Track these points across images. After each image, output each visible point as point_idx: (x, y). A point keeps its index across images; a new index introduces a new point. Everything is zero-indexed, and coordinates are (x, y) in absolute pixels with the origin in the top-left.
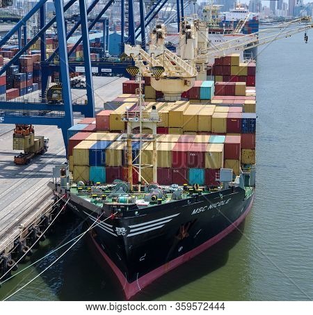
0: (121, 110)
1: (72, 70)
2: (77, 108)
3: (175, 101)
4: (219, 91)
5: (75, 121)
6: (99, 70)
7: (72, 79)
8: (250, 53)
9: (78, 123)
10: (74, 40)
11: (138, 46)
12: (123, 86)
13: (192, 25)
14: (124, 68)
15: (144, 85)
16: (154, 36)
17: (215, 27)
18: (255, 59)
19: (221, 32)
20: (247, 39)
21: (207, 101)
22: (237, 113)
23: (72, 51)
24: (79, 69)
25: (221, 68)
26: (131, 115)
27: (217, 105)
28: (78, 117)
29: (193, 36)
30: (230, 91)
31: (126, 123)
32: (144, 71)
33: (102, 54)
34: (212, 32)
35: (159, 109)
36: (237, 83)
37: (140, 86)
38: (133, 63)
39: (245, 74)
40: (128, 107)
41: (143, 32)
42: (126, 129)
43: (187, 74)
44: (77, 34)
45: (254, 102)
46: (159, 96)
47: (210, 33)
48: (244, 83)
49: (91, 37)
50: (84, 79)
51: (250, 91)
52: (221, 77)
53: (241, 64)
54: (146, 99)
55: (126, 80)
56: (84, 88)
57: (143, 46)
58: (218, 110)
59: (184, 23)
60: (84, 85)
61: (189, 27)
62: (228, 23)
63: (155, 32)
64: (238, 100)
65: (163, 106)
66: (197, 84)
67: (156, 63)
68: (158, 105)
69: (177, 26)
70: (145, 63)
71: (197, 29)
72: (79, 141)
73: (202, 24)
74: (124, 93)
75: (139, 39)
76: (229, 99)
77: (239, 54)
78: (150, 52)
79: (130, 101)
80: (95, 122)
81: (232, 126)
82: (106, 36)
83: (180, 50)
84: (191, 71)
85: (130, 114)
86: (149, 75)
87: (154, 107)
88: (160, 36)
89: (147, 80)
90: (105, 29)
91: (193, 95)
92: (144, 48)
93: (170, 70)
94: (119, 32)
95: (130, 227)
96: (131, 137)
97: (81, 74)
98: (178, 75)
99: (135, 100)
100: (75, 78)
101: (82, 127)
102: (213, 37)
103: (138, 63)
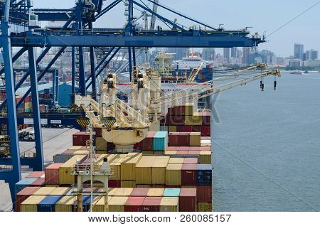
0: (70, 163)
1: (20, 122)
2: (25, 161)
3: (127, 153)
4: (173, 142)
5: (23, 175)
6: (49, 122)
7: (20, 132)
8: (205, 101)
9: (27, 177)
10: (22, 91)
11: (89, 96)
12: (74, 139)
13: (144, 74)
14: (74, 119)
15: (94, 137)
16: (105, 87)
17: (168, 76)
18: (209, 106)
19: (174, 80)
20: (202, 87)
21: (161, 152)
22: (192, 165)
23: (21, 103)
24: (27, 121)
25: (174, 118)
26: (81, 168)
27: (171, 156)
28: (26, 170)
29: (145, 86)
30: (184, 142)
31: (76, 176)
32: (95, 121)
33: (51, 105)
34: (164, 80)
35: (111, 161)
36: (192, 133)
37: (91, 137)
38: (84, 113)
39: (200, 123)
40: (79, 160)
41: (93, 83)
42: (76, 182)
43: (139, 123)
44: (26, 85)
45: (209, 153)
46: (111, 148)
47: (162, 82)
48: (199, 133)
49: (40, 88)
50: (33, 132)
51: (205, 141)
52: (175, 127)
53: (196, 114)
54: (98, 151)
55: (76, 132)
56: (32, 140)
57: (94, 96)
58: (172, 161)
59: (136, 72)
60: (33, 137)
61: (141, 76)
62: (181, 72)
63: (106, 81)
64: (192, 151)
65: (115, 158)
66: (149, 134)
67: (106, 113)
68: (110, 157)
69: (128, 76)
70: (96, 114)
71: (150, 78)
72: (27, 196)
73: (154, 73)
74: (74, 145)
75: (90, 89)
76: (183, 150)
77: (194, 103)
78: (101, 102)
79: (80, 153)
80: (43, 176)
81: (188, 178)
82: (56, 86)
83: (131, 101)
84: (142, 122)
85: (80, 166)
86: (100, 126)
87: (105, 160)
88: (111, 85)
89: (98, 131)
90: (55, 80)
91: (146, 147)
92: (94, 98)
93: (122, 121)
94: (69, 83)
96: (81, 192)
97: (30, 126)
98: (130, 125)
99: (86, 152)
100: (23, 130)
101: (31, 181)
102: (166, 87)
103: (89, 113)
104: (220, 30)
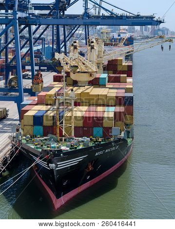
0: (52, 92)
1: (23, 68)
2: (26, 90)
3: (84, 86)
4: (111, 80)
5: (25, 98)
6: (40, 68)
7: (23, 74)
8: (128, 57)
9: (27, 99)
10: (25, 50)
11: (63, 54)
12: (54, 78)
13: (95, 41)
14: (55, 66)
15: (66, 77)
16: (72, 48)
17: (108, 42)
18: (132, 60)
19: (112, 45)
20: (127, 49)
21: (104, 86)
22: (122, 93)
23: (23, 57)
24: (28, 68)
25: (112, 66)
26: (58, 95)
27: (110, 88)
28: (27, 96)
29: (95, 48)
30: (117, 80)
31: (56, 99)
32: (66, 68)
33: (41, 58)
34: (106, 45)
35: (75, 91)
36: (122, 75)
37: (64, 77)
38: (60, 63)
39: (126, 70)
40: (57, 90)
41: (65, 45)
42: (55, 103)
43: (92, 70)
44: (27, 47)
45: (131, 87)
46: (75, 83)
47: (105, 45)
48: (126, 75)
49: (35, 48)
50: (30, 74)
51: (129, 80)
52: (112, 72)
53: (123, 64)
54: (68, 85)
55: (55, 74)
56: (30, 79)
57: (66, 53)
58: (110, 91)
59: (89, 40)
60: (31, 77)
61: (92, 42)
62: (115, 40)
63: (72, 45)
64: (122, 85)
65: (77, 89)
66: (97, 76)
67: (74, 63)
68: (75, 89)
69: (85, 42)
70: (67, 64)
71: (98, 43)
72: (27, 111)
73: (100, 40)
74: (54, 81)
75: (63, 49)
76: (117, 85)
77: (122, 58)
78: (70, 57)
79: (57, 86)
80: (37, 99)
81: (119, 101)
82: (43, 48)
83: (88, 56)
84: (94, 68)
85: (58, 94)
86: (69, 71)
87: (72, 90)
88: (75, 48)
89: (68, 74)
90: (43, 44)
91: (95, 83)
92: (66, 55)
93: (82, 68)
94: (51, 46)
95: (58, 163)
96: (58, 108)
97: (28, 70)
98: (86, 71)
99: (62, 86)
100: (25, 73)
101: (29, 102)
102: (107, 48)
103: (63, 63)
104: (138, 16)
